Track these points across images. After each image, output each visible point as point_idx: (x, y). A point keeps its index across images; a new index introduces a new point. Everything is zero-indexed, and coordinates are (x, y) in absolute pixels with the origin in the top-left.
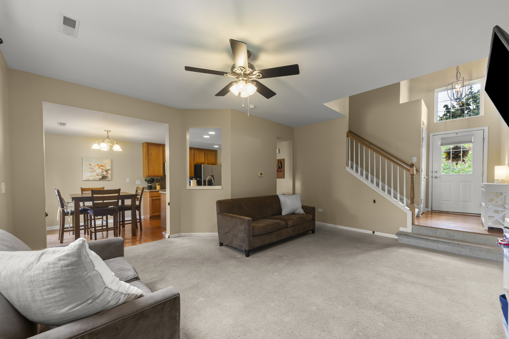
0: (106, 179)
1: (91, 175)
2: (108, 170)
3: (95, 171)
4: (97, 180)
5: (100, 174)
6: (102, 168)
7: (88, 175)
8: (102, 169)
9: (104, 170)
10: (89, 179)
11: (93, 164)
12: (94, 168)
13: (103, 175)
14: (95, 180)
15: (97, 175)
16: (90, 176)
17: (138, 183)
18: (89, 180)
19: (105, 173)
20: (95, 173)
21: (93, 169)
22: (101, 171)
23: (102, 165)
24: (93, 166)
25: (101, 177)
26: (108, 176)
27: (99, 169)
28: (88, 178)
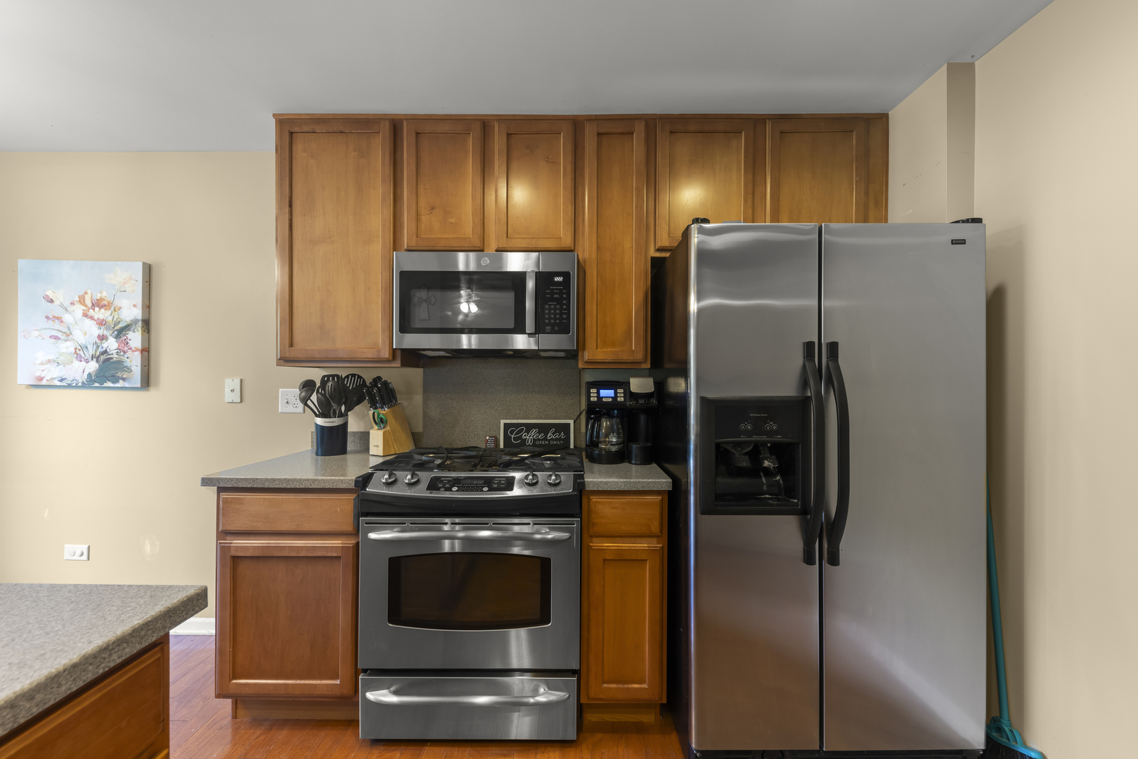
0: (116, 380)
1: (52, 357)
2: (127, 328)
3: (68, 335)
4: (77, 387)
5: (91, 351)
6: (100, 314)
7: (41, 356)
8: (101, 323)
9: (107, 329)
10: (41, 379)
11: (59, 297)
12: (68, 318)
13: (103, 358)
14: (69, 386)
15: (79, 358)
16: (49, 361)
17: (290, 409)
18: (44, 382)
19: (112, 344)
20: (68, 347)
21: (59, 319)
22: (95, 331)
23: (99, 296)
24: (61, 306)
25: (93, 366)
26: (128, 363)
27: (88, 321)
28: (38, 374)
